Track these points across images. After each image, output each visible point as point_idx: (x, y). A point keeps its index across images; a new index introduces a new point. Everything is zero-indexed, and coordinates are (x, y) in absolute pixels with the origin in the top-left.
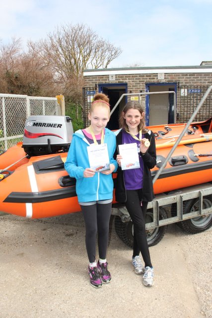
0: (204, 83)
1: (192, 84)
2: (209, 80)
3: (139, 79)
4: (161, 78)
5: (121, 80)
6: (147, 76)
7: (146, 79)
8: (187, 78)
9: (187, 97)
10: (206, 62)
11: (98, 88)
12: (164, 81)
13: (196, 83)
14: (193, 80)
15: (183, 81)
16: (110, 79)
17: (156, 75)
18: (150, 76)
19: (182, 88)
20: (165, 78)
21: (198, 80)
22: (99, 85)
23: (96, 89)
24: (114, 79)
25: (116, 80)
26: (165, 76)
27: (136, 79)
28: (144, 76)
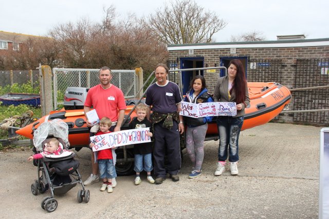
0: (272, 57)
1: (261, 58)
2: (277, 54)
3: (214, 53)
4: (233, 53)
5: (199, 55)
6: (221, 51)
7: (220, 53)
8: (257, 52)
9: (256, 70)
10: (281, 36)
11: (179, 62)
12: (236, 55)
13: (265, 57)
14: (262, 54)
15: (253, 55)
16: (190, 53)
17: (229, 49)
18: (224, 51)
19: (252, 62)
20: (237, 53)
21: (267, 54)
22: (181, 59)
23: (178, 62)
24: (193, 53)
25: (194, 54)
26: (237, 50)
27: (212, 53)
28: (218, 51)
